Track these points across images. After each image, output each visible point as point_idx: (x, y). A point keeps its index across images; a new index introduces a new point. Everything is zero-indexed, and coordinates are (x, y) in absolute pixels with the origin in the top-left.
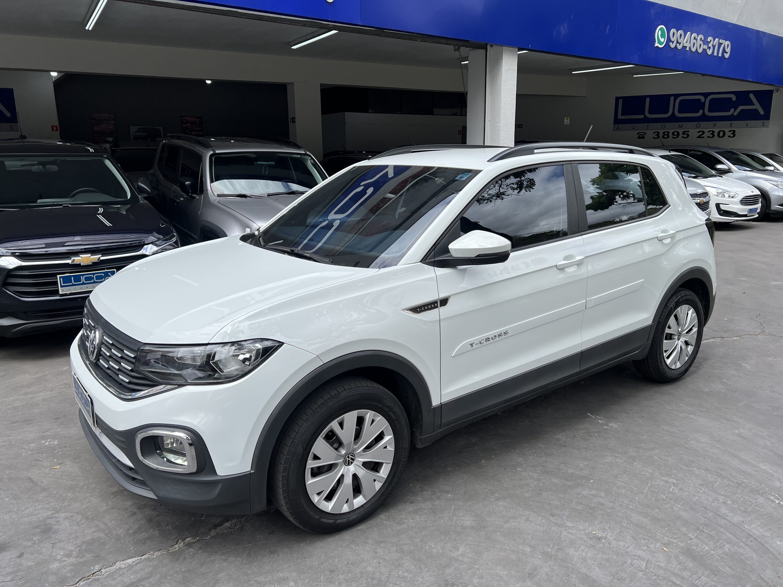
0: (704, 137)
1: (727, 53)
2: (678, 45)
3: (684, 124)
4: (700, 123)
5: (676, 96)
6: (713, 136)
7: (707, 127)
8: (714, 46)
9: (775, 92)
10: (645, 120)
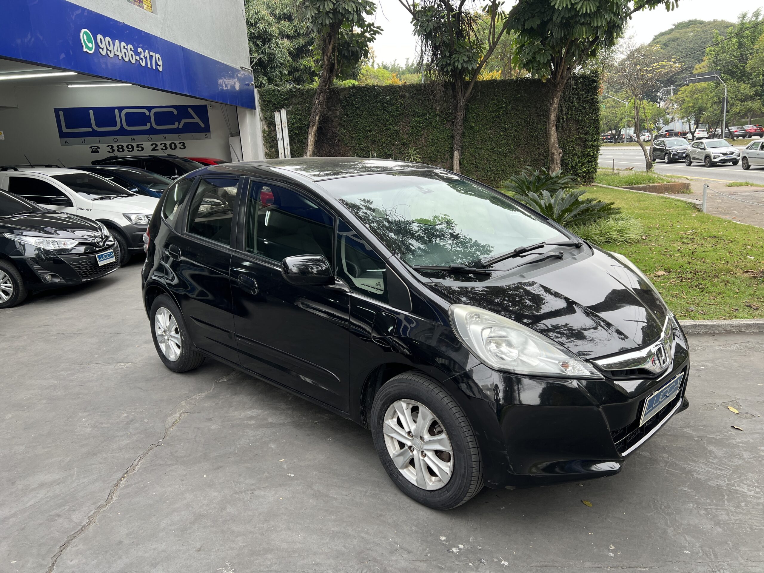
0: (158, 150)
1: (160, 66)
2: (109, 52)
3: (135, 137)
4: (151, 136)
5: (121, 109)
6: (166, 148)
7: (159, 140)
8: (146, 58)
9: (209, 107)
10: (94, 134)
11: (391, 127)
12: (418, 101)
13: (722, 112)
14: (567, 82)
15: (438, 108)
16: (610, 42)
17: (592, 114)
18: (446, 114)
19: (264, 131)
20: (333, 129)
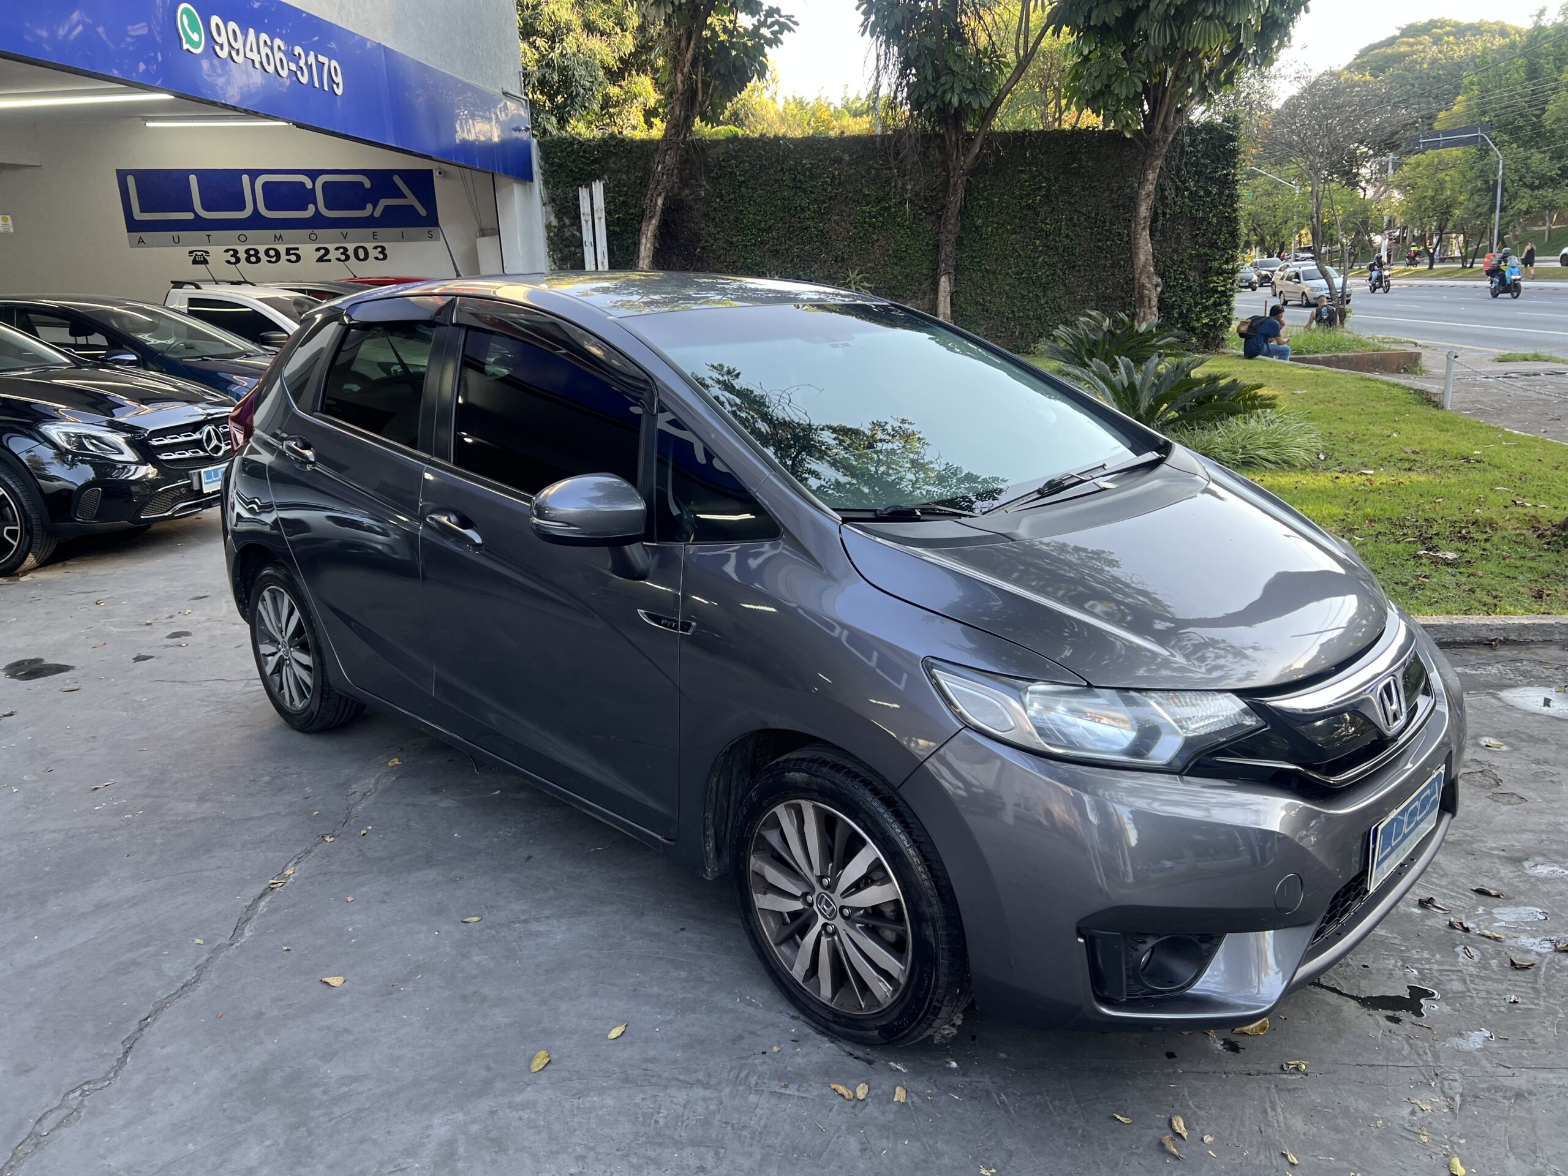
0: (329, 261)
1: (337, 84)
2: (233, 53)
3: (284, 232)
4: (316, 231)
5: (254, 174)
7: (330, 238)
8: (310, 67)
9: (436, 174)
10: (199, 224)
11: (810, 223)
12: (868, 171)
13: (1492, 209)
14: (1174, 139)
15: (909, 187)
16: (1265, 58)
17: (1224, 205)
18: (926, 199)
19: (548, 227)
20: (692, 225)
